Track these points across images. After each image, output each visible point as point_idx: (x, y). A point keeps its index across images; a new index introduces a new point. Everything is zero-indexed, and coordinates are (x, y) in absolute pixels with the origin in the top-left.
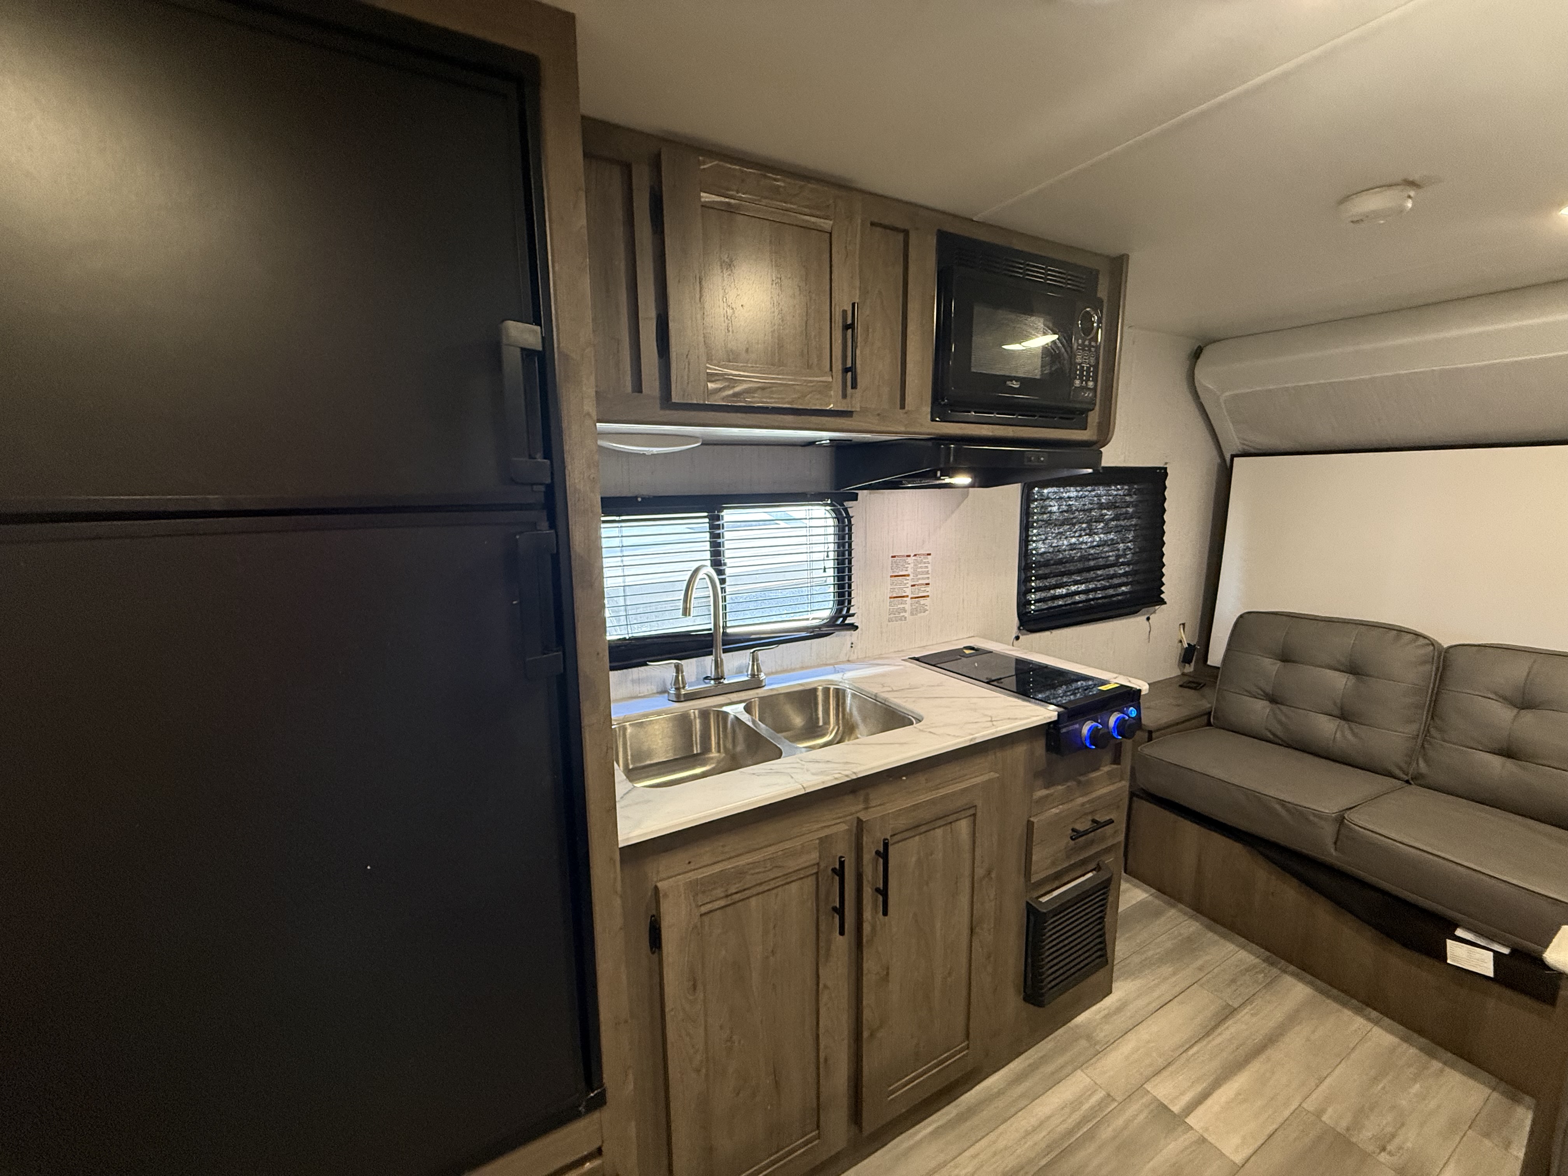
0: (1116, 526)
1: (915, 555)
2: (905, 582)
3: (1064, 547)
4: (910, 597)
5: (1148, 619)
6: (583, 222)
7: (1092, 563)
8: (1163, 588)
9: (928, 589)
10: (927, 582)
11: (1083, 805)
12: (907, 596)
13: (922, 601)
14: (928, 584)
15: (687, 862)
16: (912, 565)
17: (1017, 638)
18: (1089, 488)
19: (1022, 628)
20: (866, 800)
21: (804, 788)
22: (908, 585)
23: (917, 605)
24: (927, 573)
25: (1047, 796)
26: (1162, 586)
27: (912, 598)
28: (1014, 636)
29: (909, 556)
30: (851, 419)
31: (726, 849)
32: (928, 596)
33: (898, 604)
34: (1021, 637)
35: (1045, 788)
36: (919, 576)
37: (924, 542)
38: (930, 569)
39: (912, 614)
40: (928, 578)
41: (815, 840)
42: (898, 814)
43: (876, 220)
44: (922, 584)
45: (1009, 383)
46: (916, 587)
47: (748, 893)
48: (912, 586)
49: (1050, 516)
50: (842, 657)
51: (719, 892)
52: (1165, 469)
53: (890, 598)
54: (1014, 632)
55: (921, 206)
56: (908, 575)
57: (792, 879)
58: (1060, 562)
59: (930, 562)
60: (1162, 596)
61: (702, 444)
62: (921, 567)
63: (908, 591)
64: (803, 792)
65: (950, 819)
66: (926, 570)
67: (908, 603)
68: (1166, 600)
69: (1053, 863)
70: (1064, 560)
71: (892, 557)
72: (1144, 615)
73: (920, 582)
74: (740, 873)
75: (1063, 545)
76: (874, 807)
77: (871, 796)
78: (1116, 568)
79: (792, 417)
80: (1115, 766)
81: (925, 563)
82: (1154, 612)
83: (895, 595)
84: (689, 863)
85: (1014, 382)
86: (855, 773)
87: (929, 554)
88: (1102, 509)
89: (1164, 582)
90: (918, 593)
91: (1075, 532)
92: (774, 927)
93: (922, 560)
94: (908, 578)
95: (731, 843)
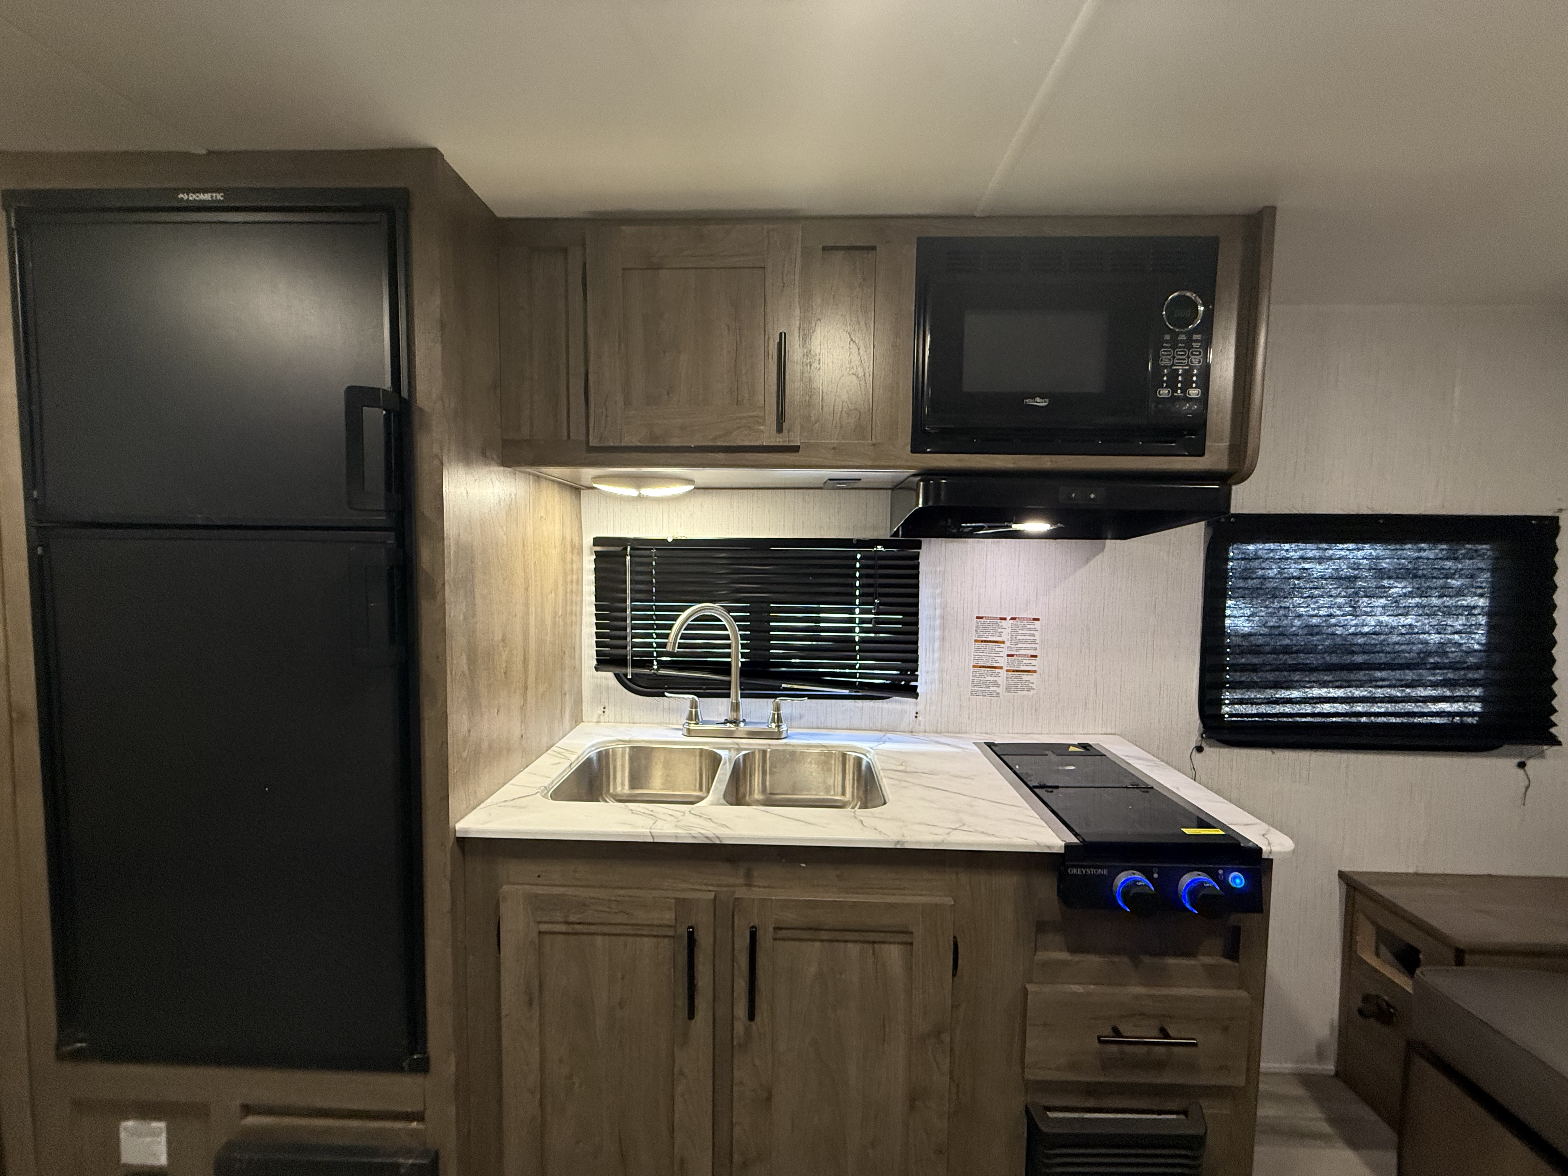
0: (1417, 606)
1: (1013, 619)
2: (997, 649)
3: (1294, 629)
4: (1005, 668)
5: (1522, 765)
6: (438, 302)
7: (1359, 659)
8: (1553, 718)
9: (1033, 662)
10: (1034, 653)
11: (1137, 997)
12: (1001, 668)
13: (1025, 677)
14: (1036, 656)
15: (537, 874)
16: (1009, 630)
17: (1200, 749)
18: (1351, 546)
19: (1204, 735)
20: (748, 875)
21: (653, 837)
22: (1001, 654)
23: (1016, 680)
24: (1034, 642)
25: (1064, 963)
26: (1552, 714)
27: (1007, 671)
28: (1193, 745)
29: (1005, 619)
30: (797, 454)
31: (578, 875)
32: (1035, 672)
33: (988, 676)
34: (1207, 749)
35: (1068, 951)
36: (1020, 645)
37: (1027, 603)
38: (1037, 637)
39: (1008, 690)
40: (1035, 649)
41: (672, 898)
42: (786, 904)
43: (829, 243)
44: (1025, 655)
45: (1029, 401)
46: (1015, 657)
47: (593, 929)
48: (1008, 655)
49: (1262, 584)
50: (903, 726)
51: (558, 916)
52: (1556, 519)
53: (974, 666)
54: (1194, 738)
55: (891, 217)
56: (1003, 642)
57: (643, 932)
58: (1287, 650)
59: (1038, 628)
60: (1553, 730)
61: (695, 488)
62: (1024, 635)
63: (1003, 662)
64: (651, 840)
65: (872, 937)
66: (1032, 638)
67: (1002, 677)
68: (1560, 739)
69: (1073, 1066)
70: (1295, 649)
71: (978, 618)
72: (1515, 756)
73: (1022, 652)
74: (583, 905)
75: (1292, 626)
76: (759, 887)
77: (755, 874)
78: (1424, 672)
79: (723, 454)
80: (1228, 962)
81: (1030, 629)
82: (1541, 755)
83: (981, 664)
84: (539, 876)
85: (1038, 399)
86: (718, 838)
87: (1038, 620)
88: (1382, 579)
89: (1557, 707)
90: (1019, 665)
91: (1319, 608)
92: (623, 979)
93: (1024, 625)
94: (1002, 645)
95: (582, 870)
